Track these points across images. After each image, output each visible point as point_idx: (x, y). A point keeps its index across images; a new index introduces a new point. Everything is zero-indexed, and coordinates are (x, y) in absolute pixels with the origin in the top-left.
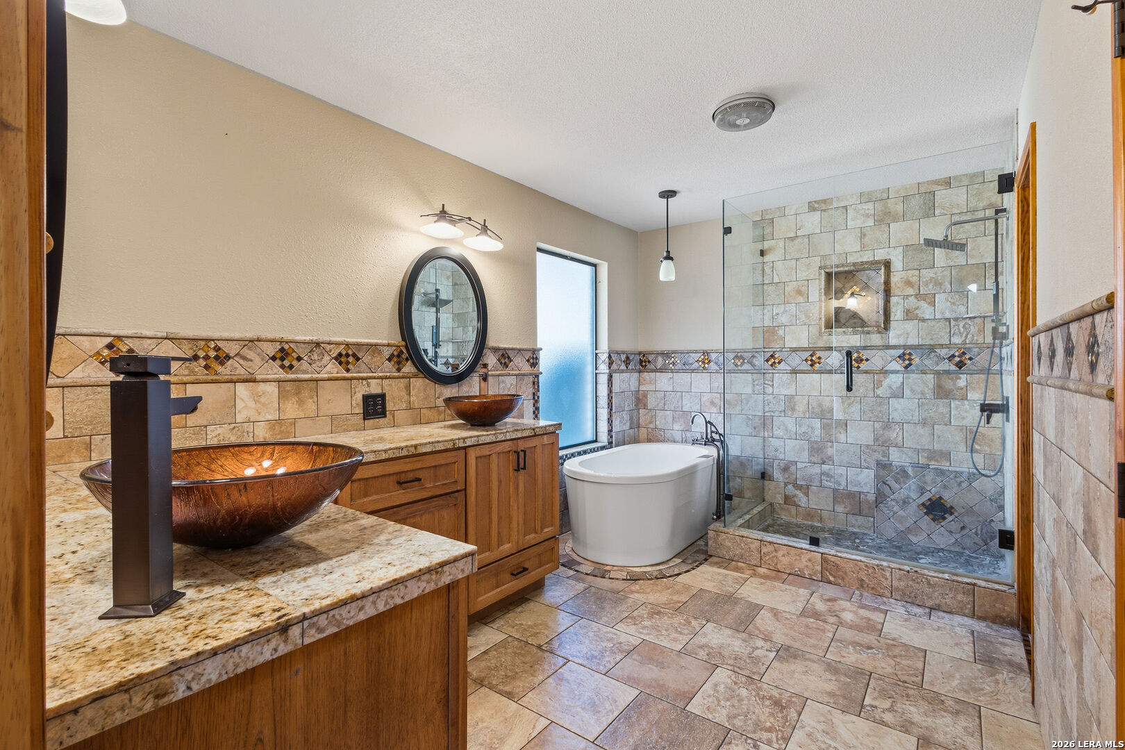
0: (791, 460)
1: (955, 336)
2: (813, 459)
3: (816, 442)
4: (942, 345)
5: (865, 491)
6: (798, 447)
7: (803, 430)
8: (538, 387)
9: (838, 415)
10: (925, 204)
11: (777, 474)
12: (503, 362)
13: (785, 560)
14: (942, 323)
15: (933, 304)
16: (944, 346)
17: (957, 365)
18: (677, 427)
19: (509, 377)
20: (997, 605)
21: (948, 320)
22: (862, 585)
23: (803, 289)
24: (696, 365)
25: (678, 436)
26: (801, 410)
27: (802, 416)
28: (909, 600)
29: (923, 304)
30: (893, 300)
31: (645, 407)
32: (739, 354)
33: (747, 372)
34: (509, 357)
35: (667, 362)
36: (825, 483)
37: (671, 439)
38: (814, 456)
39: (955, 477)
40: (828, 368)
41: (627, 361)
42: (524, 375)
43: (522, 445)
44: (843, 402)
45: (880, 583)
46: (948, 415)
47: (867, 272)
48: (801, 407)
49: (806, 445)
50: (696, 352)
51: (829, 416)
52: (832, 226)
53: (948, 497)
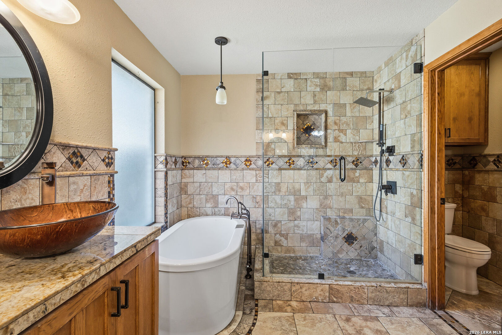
0: (279, 220)
1: (355, 151)
2: (290, 218)
3: (292, 209)
4: (350, 155)
5: (315, 233)
6: (282, 212)
7: (285, 202)
8: (114, 185)
9: (303, 193)
10: (342, 83)
11: (271, 229)
12: (75, 161)
13: (307, 293)
14: (349, 145)
15: (345, 134)
16: (351, 156)
17: (355, 165)
18: (209, 205)
19: (82, 178)
20: (418, 297)
21: (352, 143)
22: (352, 300)
23: (285, 122)
24: (221, 165)
25: (209, 211)
26: (284, 191)
27: (284, 194)
28: (377, 304)
29: (341, 134)
30: (329, 131)
31: (186, 193)
32: (248, 159)
33: (253, 169)
34: (82, 156)
35: (202, 163)
36: (296, 231)
37: (205, 213)
38: (290, 217)
39: (358, 222)
40: (298, 167)
41: (175, 163)
42: (99, 175)
43: (121, 275)
44: (305, 186)
45: (362, 297)
46: (352, 191)
47: (314, 116)
48: (284, 189)
49: (286, 210)
50: (222, 157)
51: (298, 193)
52: (299, 88)
53: (354, 232)
